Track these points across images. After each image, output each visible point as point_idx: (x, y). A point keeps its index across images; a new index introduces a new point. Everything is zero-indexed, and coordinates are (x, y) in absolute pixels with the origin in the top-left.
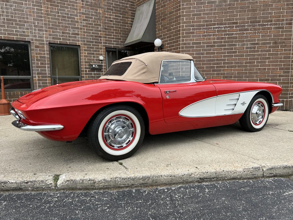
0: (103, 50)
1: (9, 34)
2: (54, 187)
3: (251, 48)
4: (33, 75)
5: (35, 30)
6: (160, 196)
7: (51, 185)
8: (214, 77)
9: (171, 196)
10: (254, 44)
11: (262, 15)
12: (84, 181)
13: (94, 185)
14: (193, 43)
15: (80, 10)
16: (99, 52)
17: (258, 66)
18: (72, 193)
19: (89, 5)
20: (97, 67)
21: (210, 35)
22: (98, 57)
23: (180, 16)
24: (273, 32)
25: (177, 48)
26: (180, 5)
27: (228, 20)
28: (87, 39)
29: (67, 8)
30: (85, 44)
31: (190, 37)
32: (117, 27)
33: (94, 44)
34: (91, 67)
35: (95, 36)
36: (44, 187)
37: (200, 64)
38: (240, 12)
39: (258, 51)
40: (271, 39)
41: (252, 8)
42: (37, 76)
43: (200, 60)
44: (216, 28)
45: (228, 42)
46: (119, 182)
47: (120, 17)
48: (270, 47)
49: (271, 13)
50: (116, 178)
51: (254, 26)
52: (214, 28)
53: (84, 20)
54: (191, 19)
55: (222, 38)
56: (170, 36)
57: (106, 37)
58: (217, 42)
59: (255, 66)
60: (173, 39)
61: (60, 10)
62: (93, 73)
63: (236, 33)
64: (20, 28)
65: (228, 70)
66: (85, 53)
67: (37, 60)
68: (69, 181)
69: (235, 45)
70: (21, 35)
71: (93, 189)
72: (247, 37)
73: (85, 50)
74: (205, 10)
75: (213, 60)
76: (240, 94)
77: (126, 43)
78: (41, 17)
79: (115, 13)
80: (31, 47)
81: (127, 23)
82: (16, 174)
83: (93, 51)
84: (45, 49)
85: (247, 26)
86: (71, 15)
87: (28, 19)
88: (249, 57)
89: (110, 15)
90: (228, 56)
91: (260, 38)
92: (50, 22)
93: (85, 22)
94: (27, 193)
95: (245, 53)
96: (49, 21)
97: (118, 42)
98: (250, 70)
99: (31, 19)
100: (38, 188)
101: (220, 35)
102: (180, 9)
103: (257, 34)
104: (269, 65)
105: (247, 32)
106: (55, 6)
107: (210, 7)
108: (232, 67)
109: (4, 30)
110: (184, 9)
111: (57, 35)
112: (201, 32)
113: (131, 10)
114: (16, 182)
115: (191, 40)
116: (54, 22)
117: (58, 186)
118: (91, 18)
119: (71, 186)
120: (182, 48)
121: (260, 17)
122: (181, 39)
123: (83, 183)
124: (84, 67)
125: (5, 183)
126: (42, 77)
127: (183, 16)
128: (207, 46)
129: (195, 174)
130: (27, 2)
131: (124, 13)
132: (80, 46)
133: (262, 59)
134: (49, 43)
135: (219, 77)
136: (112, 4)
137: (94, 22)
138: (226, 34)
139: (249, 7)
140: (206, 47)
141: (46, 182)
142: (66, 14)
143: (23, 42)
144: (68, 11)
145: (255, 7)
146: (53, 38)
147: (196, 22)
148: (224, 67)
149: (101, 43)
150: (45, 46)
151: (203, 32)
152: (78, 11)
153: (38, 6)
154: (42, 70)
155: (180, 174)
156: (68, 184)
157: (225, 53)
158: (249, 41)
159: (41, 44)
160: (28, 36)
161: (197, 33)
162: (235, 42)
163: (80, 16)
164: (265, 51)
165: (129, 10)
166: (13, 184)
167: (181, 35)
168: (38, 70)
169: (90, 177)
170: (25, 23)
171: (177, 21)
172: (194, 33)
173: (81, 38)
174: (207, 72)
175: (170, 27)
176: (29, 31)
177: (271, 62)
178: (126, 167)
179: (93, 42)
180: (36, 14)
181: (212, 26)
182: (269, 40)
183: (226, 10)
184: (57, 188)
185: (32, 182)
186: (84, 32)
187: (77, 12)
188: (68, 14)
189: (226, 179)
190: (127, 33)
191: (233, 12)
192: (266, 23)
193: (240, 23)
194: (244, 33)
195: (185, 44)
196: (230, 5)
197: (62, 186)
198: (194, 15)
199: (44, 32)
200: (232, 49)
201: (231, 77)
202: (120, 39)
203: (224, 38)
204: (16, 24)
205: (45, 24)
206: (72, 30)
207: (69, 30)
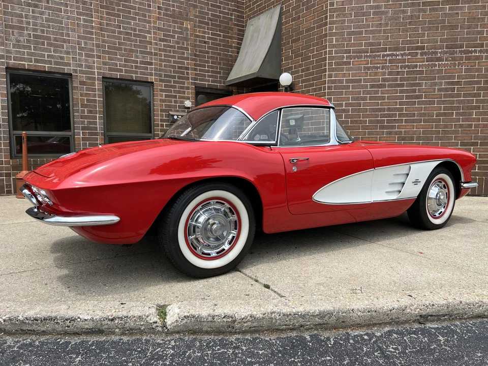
0: (190, 91)
1: (36, 61)
2: (160, 329)
3: (446, 90)
4: (74, 130)
5: (80, 54)
6: (359, 348)
7: (155, 325)
8: (383, 138)
9: (380, 348)
10: (452, 83)
11: (467, 35)
12: (216, 318)
13: (233, 325)
14: (347, 81)
15: (155, 22)
16: (185, 94)
17: (458, 120)
18: (195, 339)
19: (171, 16)
21: (377, 68)
22: (182, 102)
23: (326, 35)
24: (485, 64)
25: (320, 89)
26: (326, 18)
27: (408, 43)
28: (166, 71)
29: (134, 19)
30: (161, 81)
31: (342, 70)
32: (215, 53)
33: (177, 80)
34: (171, 119)
35: (179, 68)
36: (143, 328)
37: (360, 115)
38: (430, 29)
39: (458, 95)
40: (480, 76)
41: (448, 23)
42: (81, 132)
43: (359, 109)
44: (388, 55)
45: (408, 79)
46: (278, 321)
47: (220, 35)
48: (479, 89)
49: (481, 33)
50: (271, 313)
51: (451, 54)
52: (384, 56)
53: (161, 40)
54: (344, 39)
55: (398, 73)
56: (308, 69)
57: (196, 70)
58: (388, 79)
59: (452, 120)
60: (313, 74)
61: (123, 22)
63: (421, 64)
64: (55, 51)
65: (408, 127)
66: (162, 96)
67: (83, 106)
68: (188, 317)
69: (420, 85)
70: (56, 63)
71: (231, 333)
72: (440, 71)
73: (162, 90)
74: (368, 26)
75: (380, 110)
76: (411, 165)
77: (228, 79)
78: (92, 33)
79: (211, 29)
80: (72, 84)
81: (231, 47)
82: (87, 304)
83: (174, 93)
84: (97, 87)
85: (440, 53)
86: (140, 31)
87: (69, 37)
88: (444, 104)
89: (204, 32)
90: (407, 103)
91: (463, 74)
92: (106, 43)
93: (162, 43)
94: (115, 338)
95: (437, 98)
96: (104, 41)
97: (216, 77)
98: (446, 126)
99: (74, 37)
100: (131, 329)
101: (395, 67)
102: (326, 24)
103: (457, 67)
104: (478, 120)
105: (440, 63)
106: (114, 15)
107: (379, 21)
108: (413, 121)
109: (29, 54)
110: (332, 23)
111: (116, 64)
112: (362, 63)
113: (238, 25)
114: (93, 318)
115: (344, 75)
116: (112, 43)
117: (169, 327)
118: (173, 37)
119: (191, 328)
120: (329, 88)
121: (462, 39)
122: (327, 73)
123: (214, 321)
124: (160, 118)
125: (73, 320)
126: (90, 134)
127: (331, 35)
128: (372, 86)
129: (411, 307)
130: (69, 8)
131: (226, 30)
132: (153, 83)
133: (466, 108)
134: (103, 78)
135: (391, 138)
136: (208, 14)
137: (178, 43)
138: (405, 67)
139: (443, 21)
140: (370, 88)
141: (147, 319)
142: (132, 30)
143: (60, 76)
144: (135, 24)
145: (455, 22)
146: (110, 70)
147: (354, 45)
148: (400, 121)
149: (188, 79)
150: (96, 82)
151: (365, 62)
152: (152, 25)
153: (87, 15)
154: (89, 123)
155: (386, 308)
156: (186, 322)
157: (402, 97)
158: (443, 78)
159: (90, 78)
160: (69, 65)
161: (355, 63)
162: (420, 79)
163: (155, 33)
164: (470, 95)
165: (235, 25)
166: (86, 322)
167: (327, 67)
168: (83, 123)
169: (225, 311)
170: (65, 42)
171: (320, 43)
172: (349, 63)
173: (156, 69)
174: (371, 129)
175: (307, 52)
176: (71, 56)
177: (481, 114)
178: (279, 292)
179: (174, 77)
180: (83, 28)
181: (381, 52)
182: (478, 76)
183: (404, 26)
184: (166, 330)
185: (122, 318)
186: (161, 60)
187: (150, 26)
188: (135, 30)
189: (466, 317)
190: (230, 63)
191: (416, 29)
192: (473, 49)
193: (429, 47)
194: (435, 65)
195: (334, 82)
196: (411, 17)
197: (175, 326)
198: (350, 34)
199: (95, 59)
200: (414, 91)
201: (412, 139)
202: (220, 73)
203: (401, 73)
204: (50, 44)
205: (98, 46)
206: (141, 57)
207: (137, 57)
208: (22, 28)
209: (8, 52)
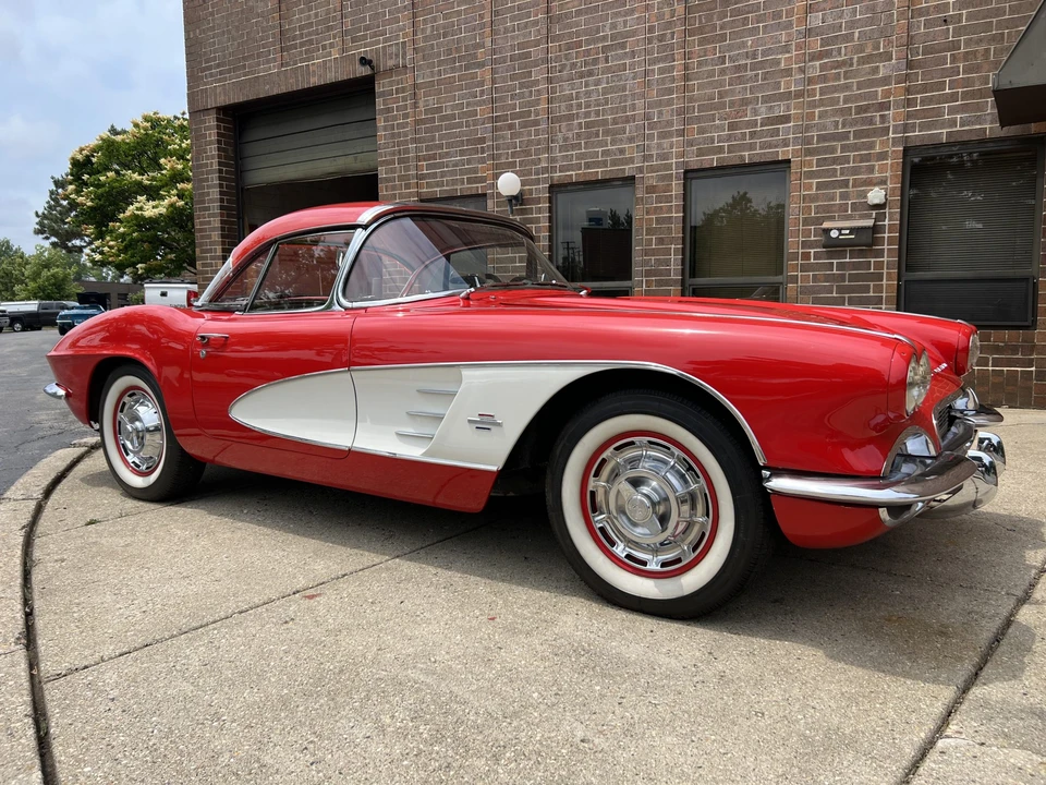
0: (889, 162)
4: (634, 277)
5: (651, 137)
15: (802, 21)
16: (872, 173)
20: (847, 236)
22: (863, 195)
28: (823, 127)
29: (755, 31)
30: (809, 152)
32: (979, 41)
33: (851, 141)
34: (826, 239)
35: (860, 110)
42: (645, 280)
53: (814, 57)
57: (910, 103)
61: (730, 48)
62: (835, 261)
64: (613, 142)
66: (809, 187)
67: (649, 231)
70: (614, 163)
73: (811, 175)
78: (670, 91)
80: (634, 195)
83: (842, 174)
84: (674, 193)
86: (764, 53)
87: (634, 110)
92: (695, 101)
93: (818, 63)
96: (691, 99)
99: (641, 107)
106: (713, 40)
111: (713, 138)
116: (707, 98)
118: (848, 38)
124: (801, 239)
126: (659, 283)
130: (636, 59)
132: (788, 161)
134: (686, 171)
137: (860, 49)
142: (747, 58)
143: (620, 183)
144: (756, 42)
146: (700, 153)
149: (884, 132)
150: (673, 183)
152: (795, 29)
153: (665, 59)
154: (658, 262)
159: (664, 178)
160: (631, 160)
163: (799, 46)
168: (648, 263)
170: (627, 121)
173: (798, 129)
176: (636, 145)
179: (844, 136)
180: (658, 85)
186: (813, 105)
187: (789, 35)
188: (755, 55)
199: (675, 139)
204: (606, 133)
205: (681, 112)
206: (763, 110)
207: (755, 112)
208: (570, 117)
209: (553, 160)
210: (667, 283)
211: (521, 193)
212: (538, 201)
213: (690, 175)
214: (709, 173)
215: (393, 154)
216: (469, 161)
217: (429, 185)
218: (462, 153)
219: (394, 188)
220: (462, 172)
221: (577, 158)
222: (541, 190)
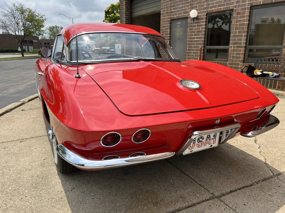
4: (230, 45)
42: (233, 46)
67: (236, 29)
80: (233, 16)
84: (246, 14)
126: (238, 47)
143: (229, 12)
150: (246, 11)
154: (238, 40)
159: (243, 9)
160: (233, 3)
168: (235, 40)
209: (208, 5)
210: (241, 47)
211: (198, 16)
212: (203, 19)
213: (252, 8)
214: (260, 7)
215: (165, 6)
216: (184, 7)
217: (173, 15)
218: (183, 4)
219: (164, 16)
220: (182, 10)
221: (216, 4)
222: (203, 15)
